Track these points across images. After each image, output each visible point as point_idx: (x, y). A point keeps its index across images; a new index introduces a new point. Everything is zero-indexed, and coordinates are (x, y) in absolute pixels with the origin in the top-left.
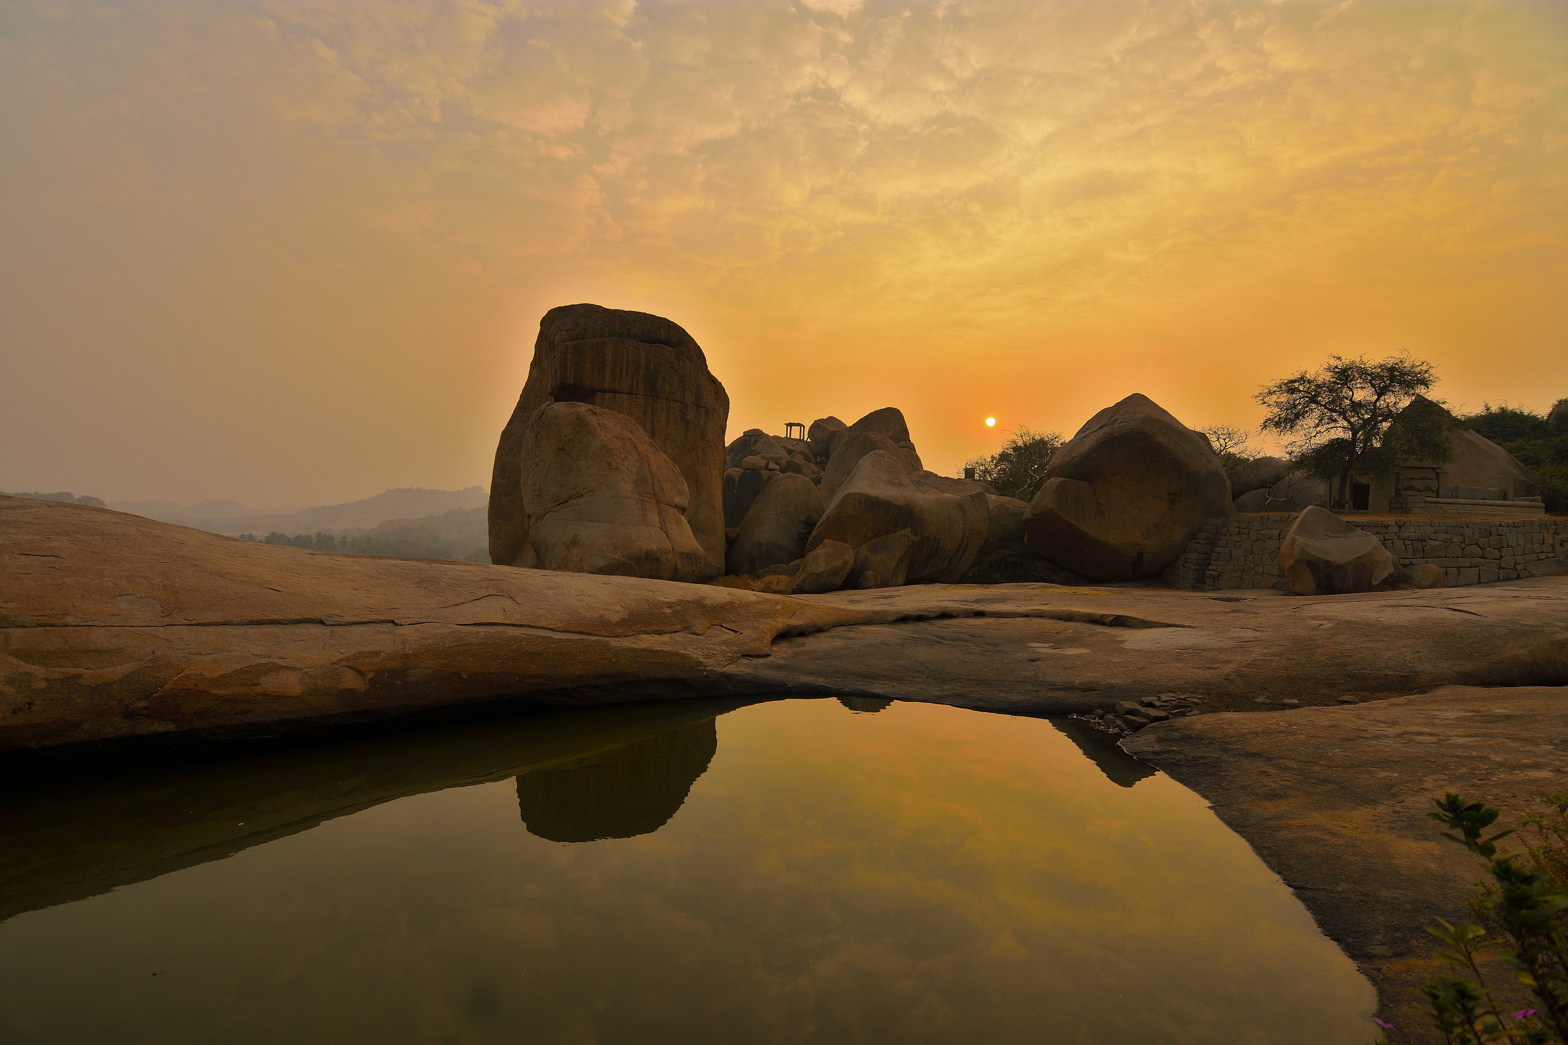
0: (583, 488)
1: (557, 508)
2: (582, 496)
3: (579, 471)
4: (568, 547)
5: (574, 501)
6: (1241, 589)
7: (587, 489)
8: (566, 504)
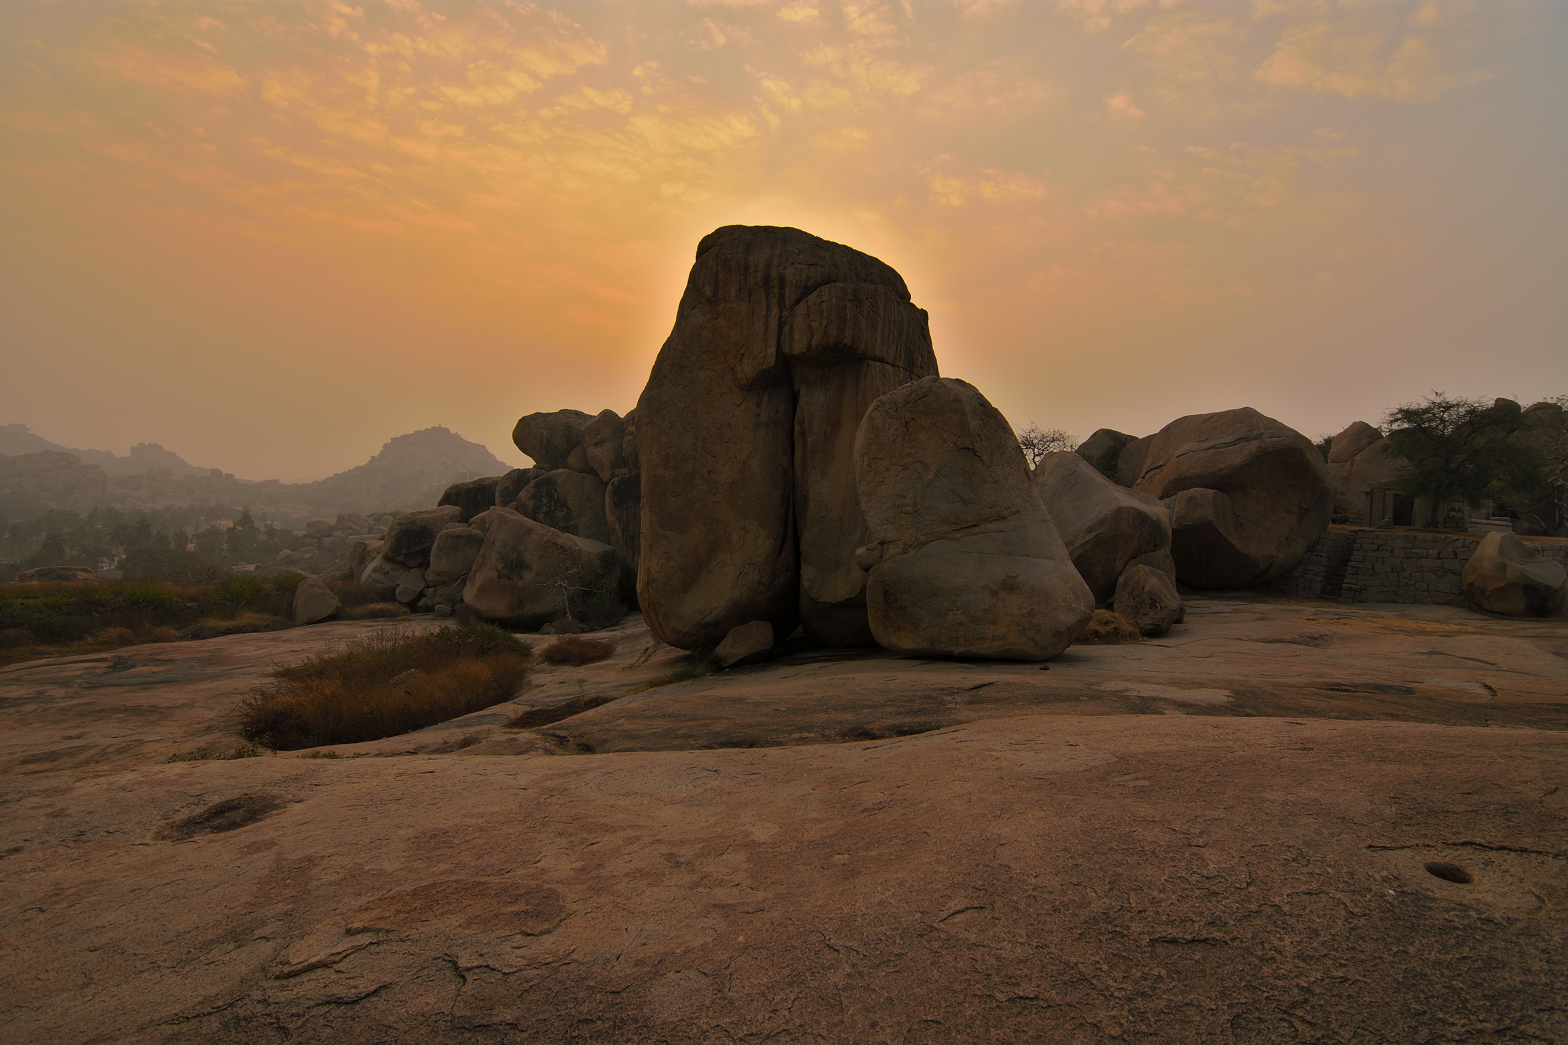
0: (1006, 508)
1: (958, 535)
2: (1003, 518)
3: (995, 482)
4: (995, 593)
5: (992, 526)
6: (1396, 603)
7: (1011, 508)
8: (976, 530)
